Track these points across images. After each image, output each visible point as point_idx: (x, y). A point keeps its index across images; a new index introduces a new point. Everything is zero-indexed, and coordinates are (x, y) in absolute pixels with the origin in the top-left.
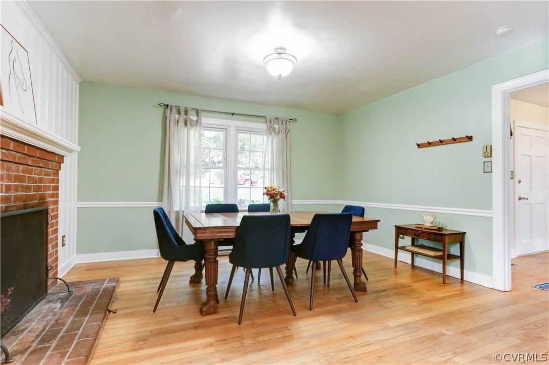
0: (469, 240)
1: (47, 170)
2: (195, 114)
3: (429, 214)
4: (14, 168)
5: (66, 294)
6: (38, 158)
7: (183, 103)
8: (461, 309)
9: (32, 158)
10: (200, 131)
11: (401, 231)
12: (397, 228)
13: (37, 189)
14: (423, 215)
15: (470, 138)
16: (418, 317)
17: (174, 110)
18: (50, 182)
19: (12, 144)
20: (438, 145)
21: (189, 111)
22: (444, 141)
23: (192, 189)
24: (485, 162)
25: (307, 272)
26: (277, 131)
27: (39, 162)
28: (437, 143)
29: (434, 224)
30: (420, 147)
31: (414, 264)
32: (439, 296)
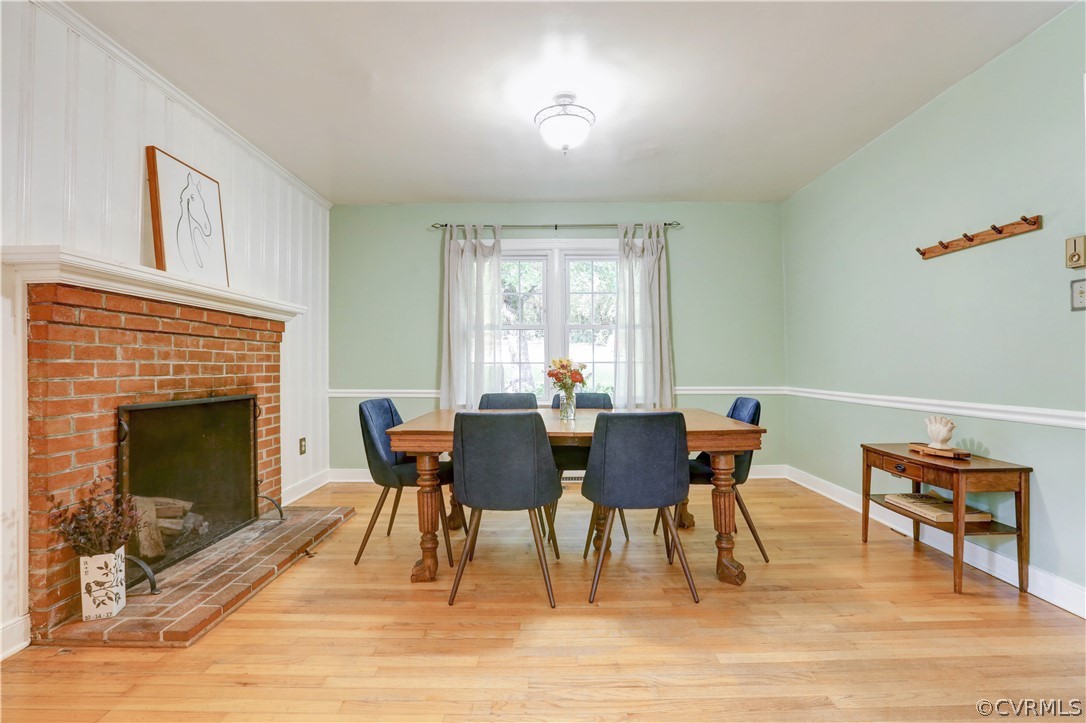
0: (1041, 489)
1: (255, 343)
2: (492, 234)
3: (938, 418)
4: (189, 342)
5: (277, 521)
6: (230, 326)
7: (469, 218)
8: (938, 659)
9: (220, 328)
10: (499, 264)
11: (874, 457)
12: (868, 451)
13: (235, 370)
14: (926, 420)
15: (1036, 223)
16: (803, 656)
17: (455, 231)
18: (262, 360)
19: (178, 310)
20: (964, 248)
21: (479, 232)
22: (977, 235)
23: (486, 367)
24: (1073, 282)
25: (655, 532)
26: (639, 251)
27: (235, 332)
28: (962, 243)
29: (951, 445)
30: (926, 255)
31: (921, 540)
32: (908, 619)
